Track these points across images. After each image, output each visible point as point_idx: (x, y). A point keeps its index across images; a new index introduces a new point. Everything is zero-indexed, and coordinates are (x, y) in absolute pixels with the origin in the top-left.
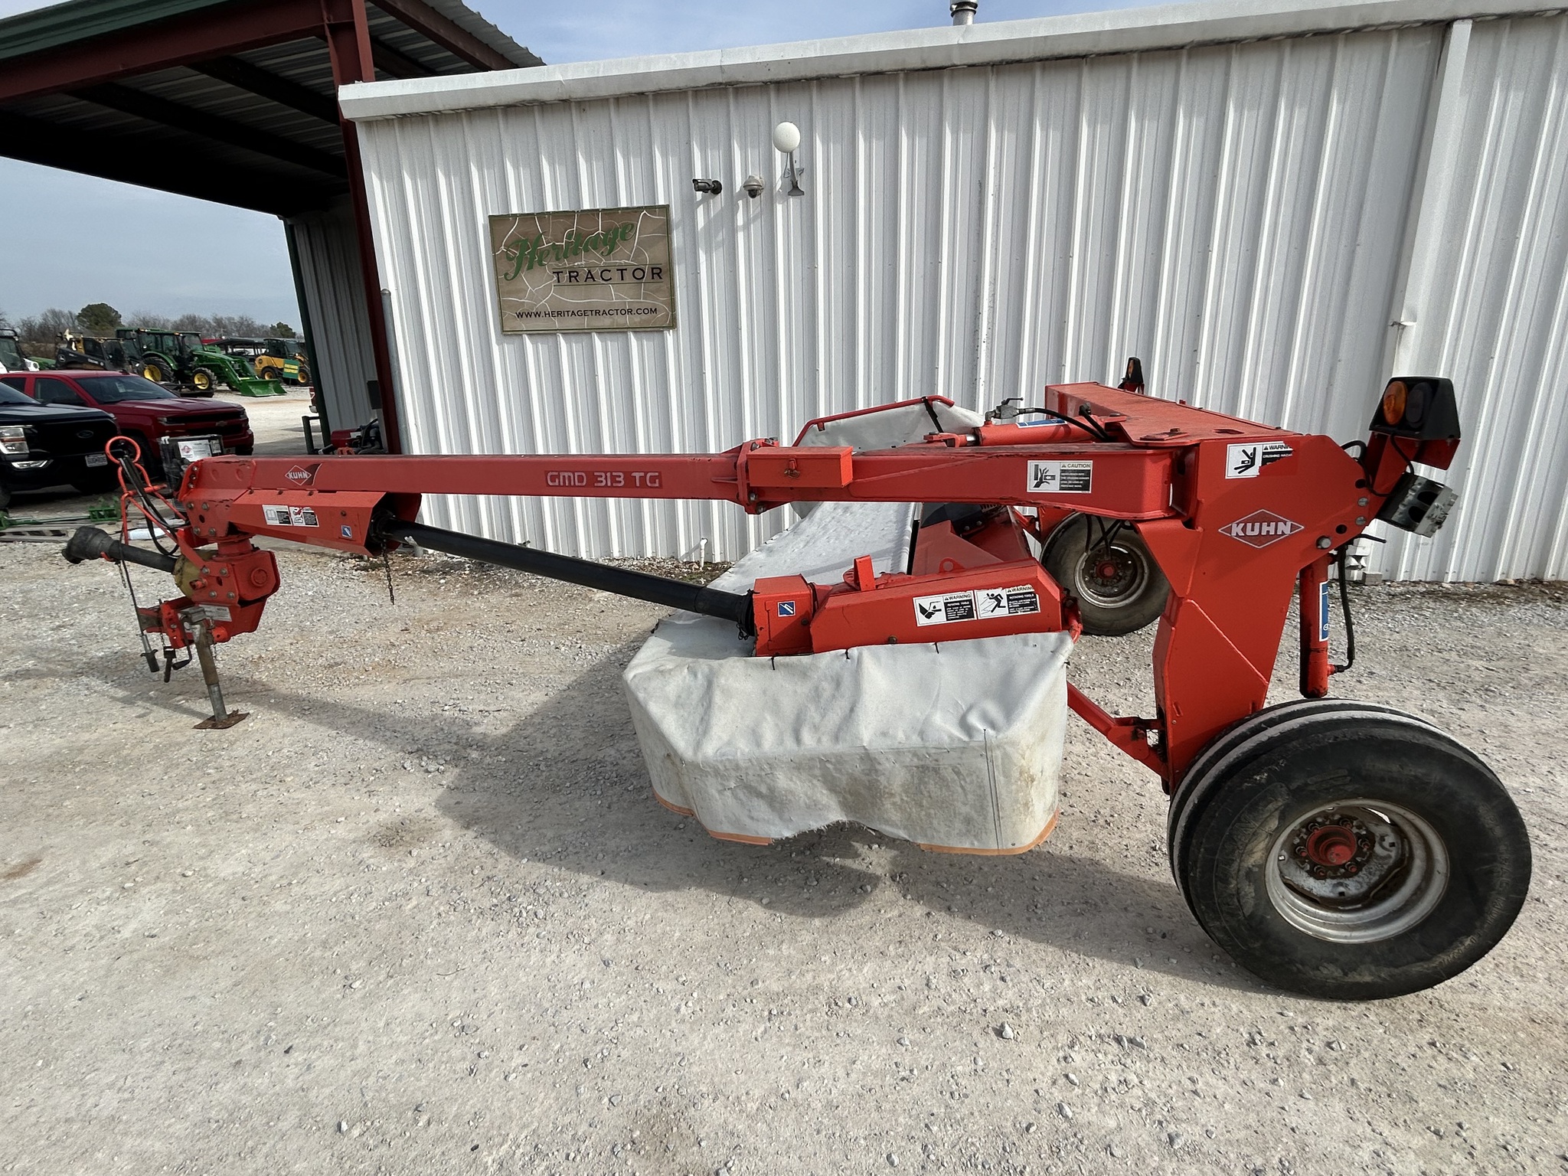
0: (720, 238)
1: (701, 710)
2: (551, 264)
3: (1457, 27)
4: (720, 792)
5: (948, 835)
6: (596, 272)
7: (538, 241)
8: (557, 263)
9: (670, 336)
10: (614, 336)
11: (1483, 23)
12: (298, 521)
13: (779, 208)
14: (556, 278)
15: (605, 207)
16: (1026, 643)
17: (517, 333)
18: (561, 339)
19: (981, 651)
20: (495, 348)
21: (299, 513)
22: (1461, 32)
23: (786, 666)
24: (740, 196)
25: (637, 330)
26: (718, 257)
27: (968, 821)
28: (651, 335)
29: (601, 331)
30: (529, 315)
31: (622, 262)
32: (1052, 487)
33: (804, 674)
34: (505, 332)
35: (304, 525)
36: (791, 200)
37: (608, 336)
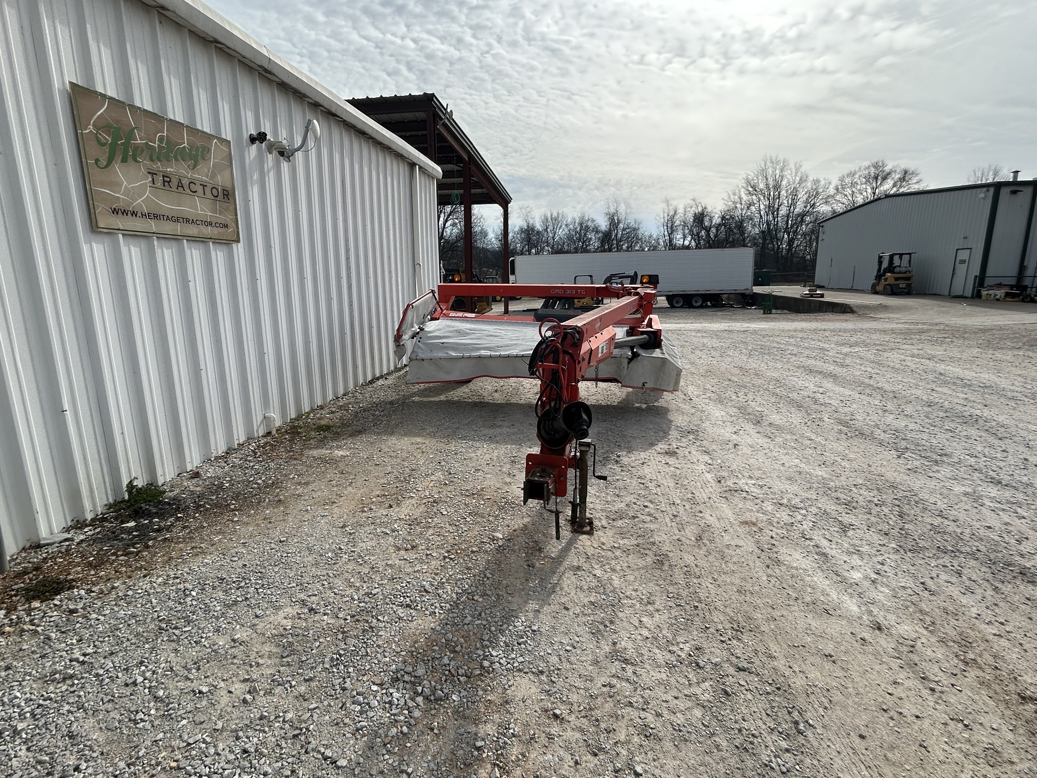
0: (255, 177)
2: (145, 163)
6: (185, 182)
7: (130, 135)
8: (151, 163)
9: (235, 249)
10: (199, 245)
11: (420, 168)
13: (282, 166)
14: (150, 179)
15: (190, 124)
17: (111, 232)
18: (157, 244)
20: (85, 248)
22: (417, 169)
24: (265, 151)
25: (214, 241)
26: (256, 191)
28: (223, 247)
29: (189, 239)
30: (125, 212)
31: (204, 178)
34: (94, 227)
36: (285, 163)
37: (194, 244)
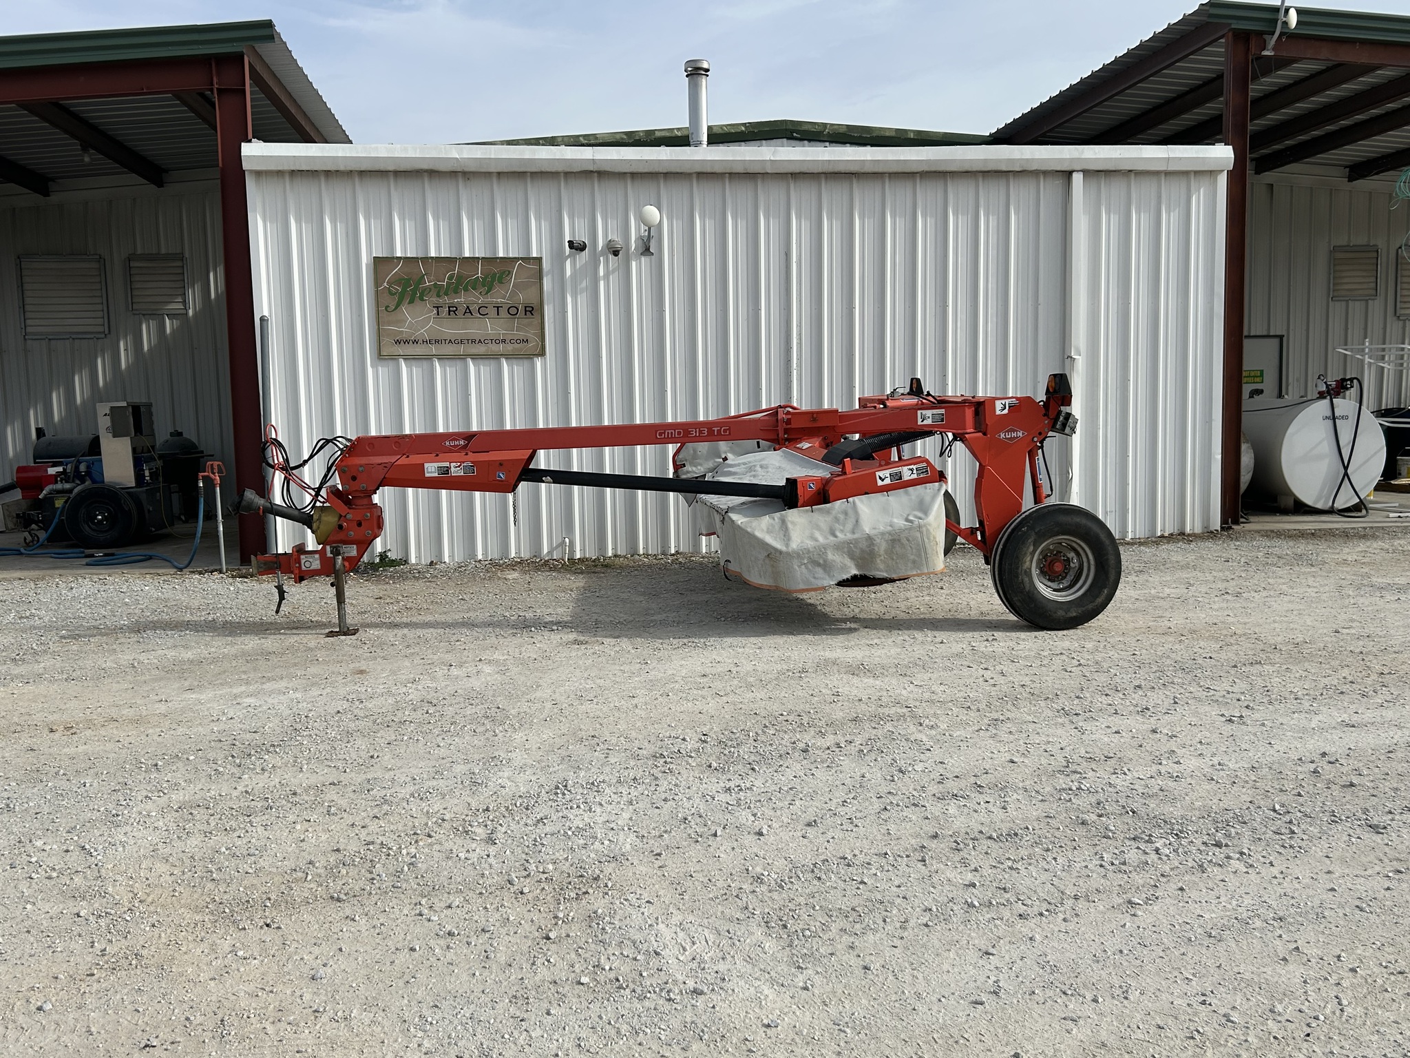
0: (584, 284)
1: (782, 533)
3: (1075, 175)
4: (799, 567)
5: (906, 570)
9: (538, 362)
10: (487, 362)
11: (1087, 173)
12: (456, 471)
13: (634, 264)
15: (488, 256)
16: (926, 488)
17: (394, 358)
18: (437, 364)
19: (907, 493)
20: (370, 371)
21: (459, 467)
22: (1077, 178)
23: (819, 509)
24: (602, 253)
25: (508, 357)
26: (582, 299)
27: (914, 562)
28: (521, 362)
29: (475, 357)
32: (929, 422)
33: (828, 512)
34: (380, 356)
35: (462, 474)
36: (643, 259)
37: (481, 361)
